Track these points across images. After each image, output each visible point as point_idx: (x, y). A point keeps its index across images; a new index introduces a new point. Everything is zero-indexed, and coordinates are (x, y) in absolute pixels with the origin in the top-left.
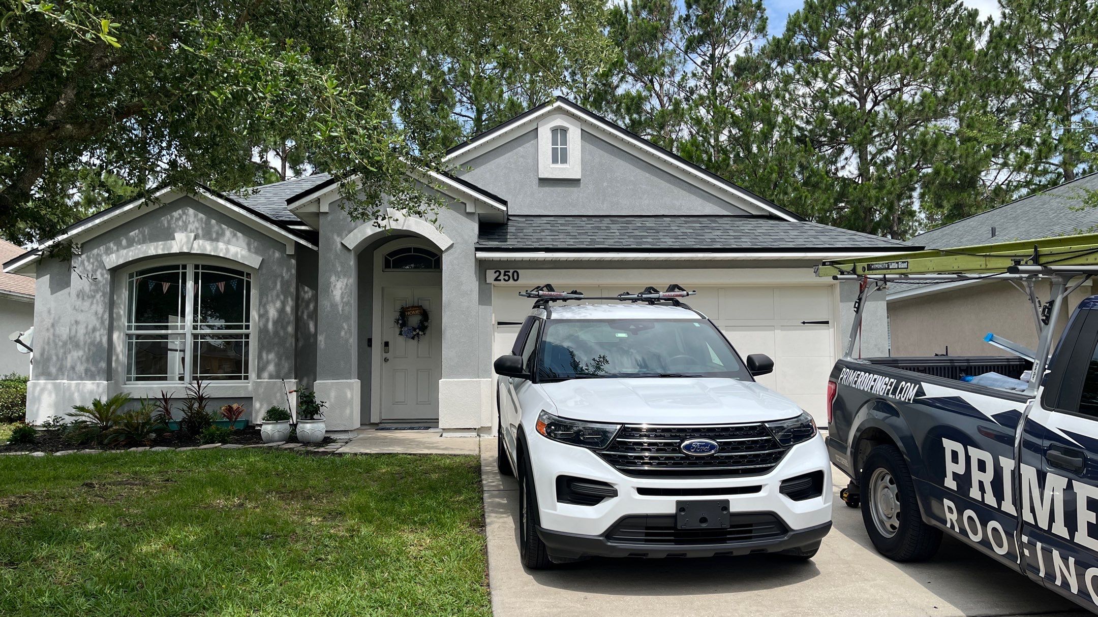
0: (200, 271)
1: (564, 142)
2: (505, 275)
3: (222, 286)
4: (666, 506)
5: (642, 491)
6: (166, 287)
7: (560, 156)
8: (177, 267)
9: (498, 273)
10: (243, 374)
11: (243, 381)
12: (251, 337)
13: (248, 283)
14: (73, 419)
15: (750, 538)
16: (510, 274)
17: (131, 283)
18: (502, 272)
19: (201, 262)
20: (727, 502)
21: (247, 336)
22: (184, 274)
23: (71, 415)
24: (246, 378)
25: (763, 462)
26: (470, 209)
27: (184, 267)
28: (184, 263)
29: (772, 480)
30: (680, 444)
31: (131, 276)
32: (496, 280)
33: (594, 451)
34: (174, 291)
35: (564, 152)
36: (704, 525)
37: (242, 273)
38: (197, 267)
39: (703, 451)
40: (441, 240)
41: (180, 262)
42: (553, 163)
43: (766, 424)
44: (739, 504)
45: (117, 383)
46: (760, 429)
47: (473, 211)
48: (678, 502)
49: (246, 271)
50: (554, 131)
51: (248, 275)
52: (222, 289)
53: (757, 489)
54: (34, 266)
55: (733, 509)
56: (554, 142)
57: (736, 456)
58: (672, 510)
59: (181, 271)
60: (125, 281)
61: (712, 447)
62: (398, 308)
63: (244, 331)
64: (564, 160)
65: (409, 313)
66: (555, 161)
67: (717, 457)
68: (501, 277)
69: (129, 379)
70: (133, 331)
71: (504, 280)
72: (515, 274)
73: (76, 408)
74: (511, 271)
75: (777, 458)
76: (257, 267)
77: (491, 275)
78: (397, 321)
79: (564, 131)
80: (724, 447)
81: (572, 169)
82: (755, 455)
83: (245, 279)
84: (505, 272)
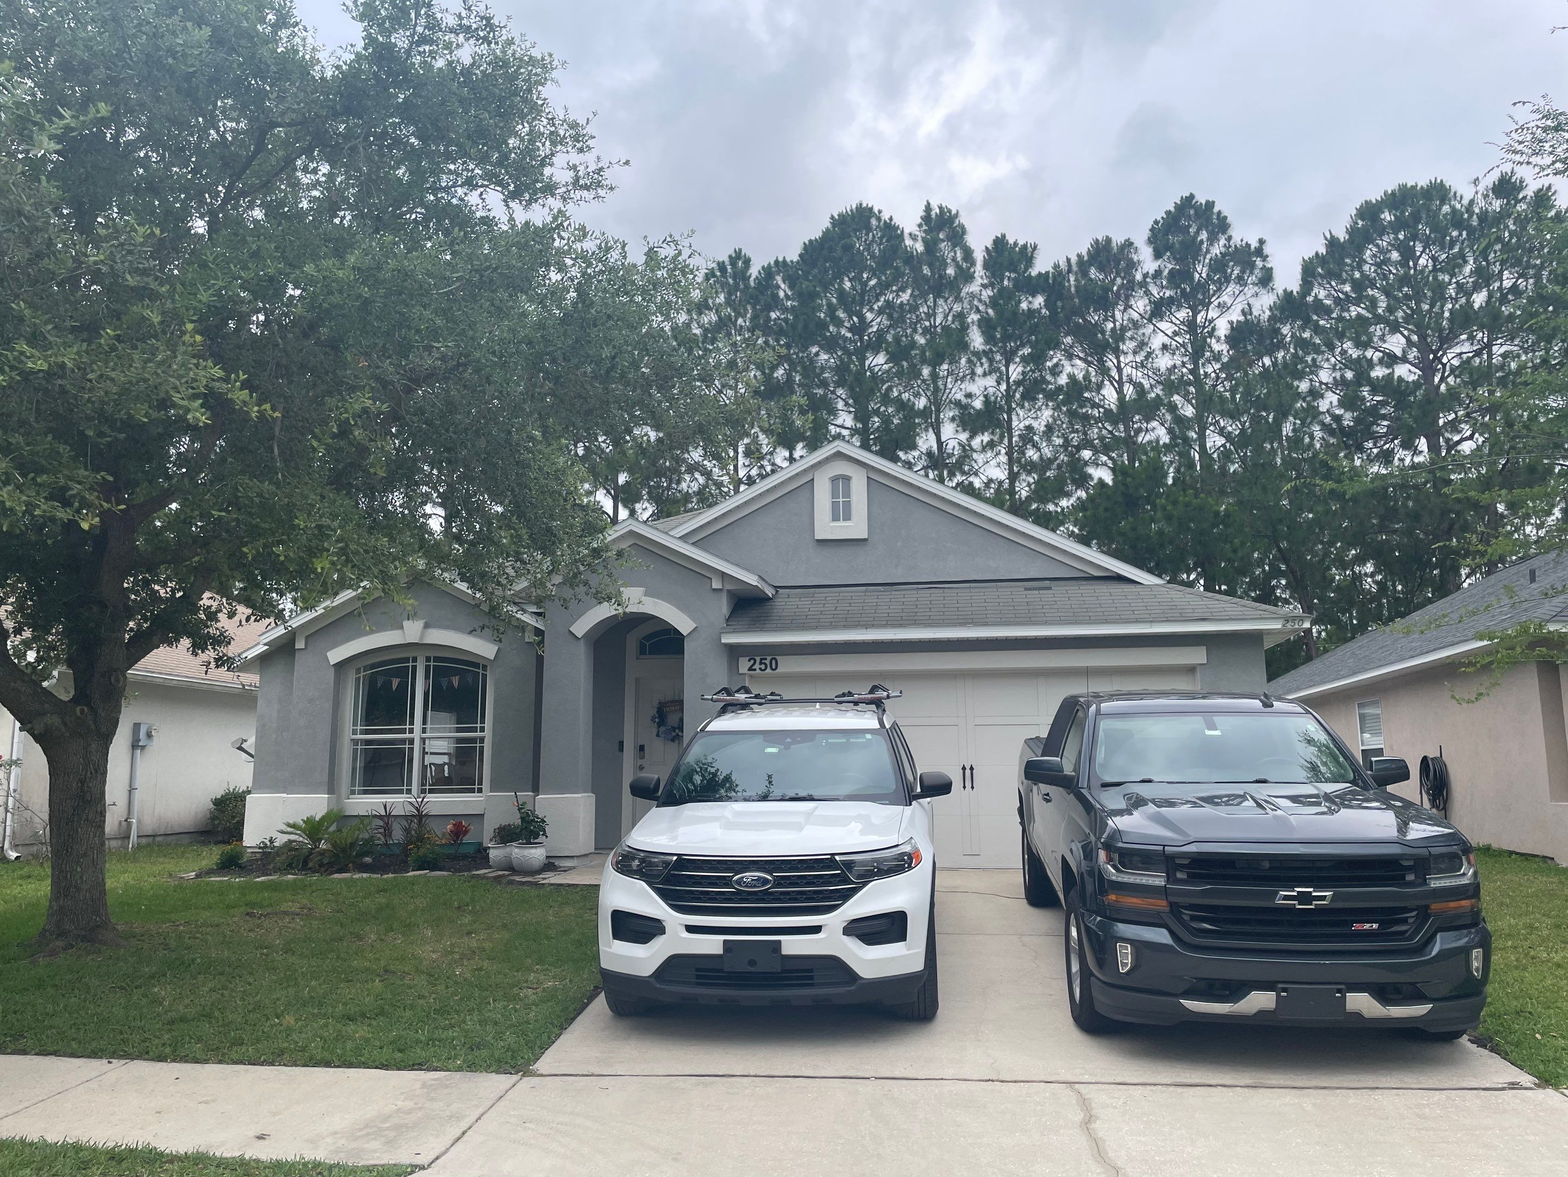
0: (432, 664)
1: (847, 494)
2: (761, 663)
3: (456, 681)
4: (712, 945)
5: (691, 929)
6: (395, 683)
7: (841, 512)
8: (407, 660)
9: (752, 662)
10: (476, 787)
11: (476, 794)
12: (486, 741)
13: (485, 676)
14: (285, 838)
15: (812, 985)
16: (767, 662)
17: (358, 680)
18: (758, 659)
19: (432, 654)
20: (779, 942)
21: (482, 740)
22: (414, 668)
23: (283, 832)
24: (480, 791)
25: (829, 899)
26: (716, 585)
27: (415, 660)
28: (415, 655)
29: (834, 921)
30: (733, 877)
31: (358, 671)
32: (750, 669)
33: (650, 884)
34: (403, 687)
35: (848, 505)
36: (753, 969)
37: (476, 665)
38: (428, 659)
39: (755, 886)
40: (683, 623)
41: (410, 655)
42: (834, 520)
43: (837, 858)
44: (793, 946)
45: (339, 799)
46: (829, 862)
47: (720, 587)
48: (725, 941)
49: (482, 662)
50: (834, 480)
51: (485, 667)
52: (456, 683)
53: (816, 929)
54: (258, 662)
55: (786, 950)
56: (835, 494)
57: (793, 892)
58: (719, 950)
59: (410, 664)
60: (351, 677)
61: (766, 881)
62: (656, 704)
63: (478, 734)
64: (847, 517)
65: (668, 709)
66: (835, 518)
67: (772, 893)
68: (757, 666)
69: (353, 792)
70: (359, 737)
71: (760, 669)
72: (774, 662)
73: (289, 825)
74: (769, 658)
75: (846, 896)
76: (492, 658)
77: (744, 664)
78: (653, 720)
79: (847, 479)
80: (779, 882)
81: (857, 527)
82: (815, 892)
83: (481, 671)
84: (761, 659)
